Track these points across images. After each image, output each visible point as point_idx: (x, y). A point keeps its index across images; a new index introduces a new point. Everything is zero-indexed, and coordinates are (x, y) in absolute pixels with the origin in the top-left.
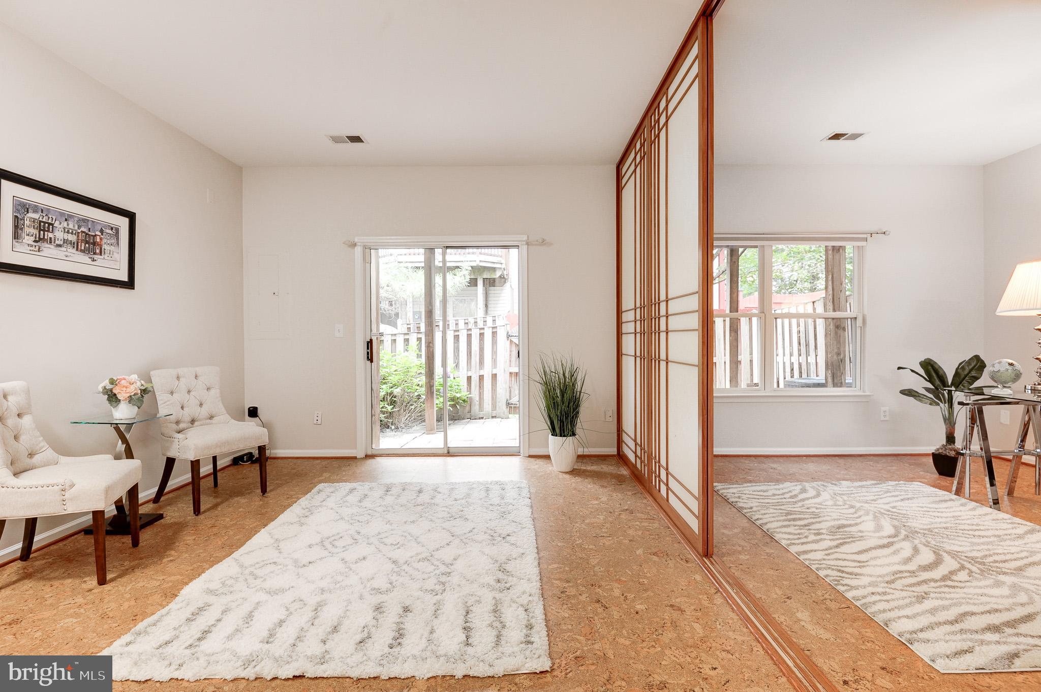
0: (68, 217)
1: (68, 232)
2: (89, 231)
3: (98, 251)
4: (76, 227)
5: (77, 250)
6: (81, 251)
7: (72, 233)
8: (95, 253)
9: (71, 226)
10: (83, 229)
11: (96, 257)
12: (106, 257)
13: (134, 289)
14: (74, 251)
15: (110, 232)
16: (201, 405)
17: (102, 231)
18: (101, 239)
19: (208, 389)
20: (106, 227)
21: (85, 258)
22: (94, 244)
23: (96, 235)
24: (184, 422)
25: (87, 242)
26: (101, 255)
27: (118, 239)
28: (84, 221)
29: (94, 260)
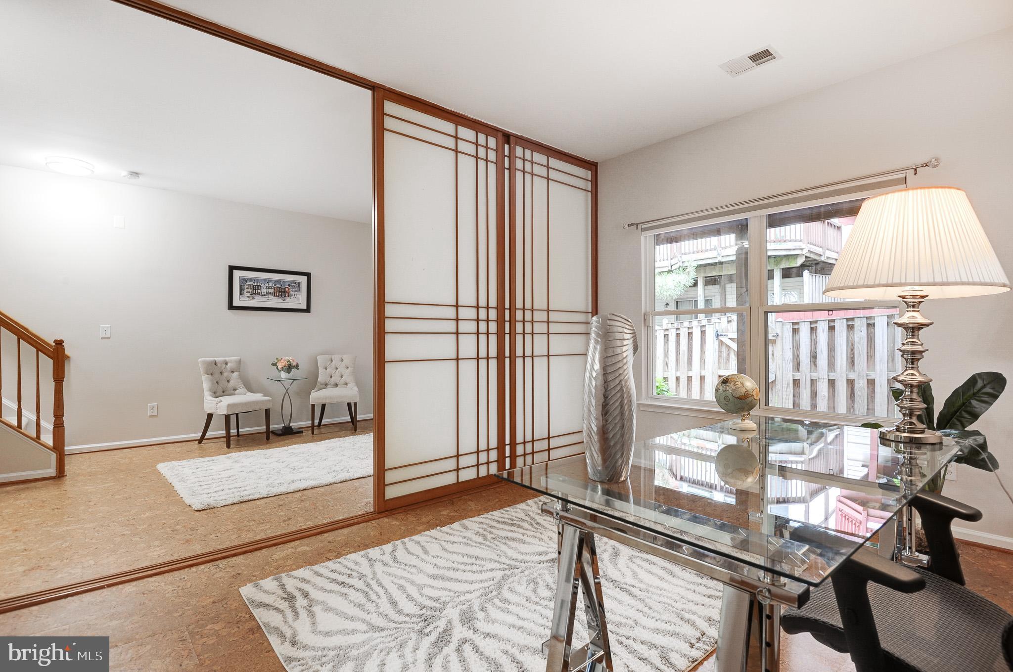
0: (269, 281)
1: (269, 288)
2: (281, 286)
3: (287, 295)
4: (274, 285)
5: (274, 296)
6: (277, 296)
7: (271, 288)
8: (285, 297)
9: (270, 285)
10: (277, 286)
11: (285, 298)
12: (292, 297)
13: (310, 312)
14: (273, 297)
15: (295, 285)
16: (342, 376)
17: (289, 285)
18: (289, 289)
19: (347, 368)
20: (292, 283)
21: (280, 300)
22: (284, 292)
23: (285, 288)
24: (330, 385)
25: (280, 292)
26: (289, 297)
27: (300, 288)
28: (279, 282)
29: (284, 300)
